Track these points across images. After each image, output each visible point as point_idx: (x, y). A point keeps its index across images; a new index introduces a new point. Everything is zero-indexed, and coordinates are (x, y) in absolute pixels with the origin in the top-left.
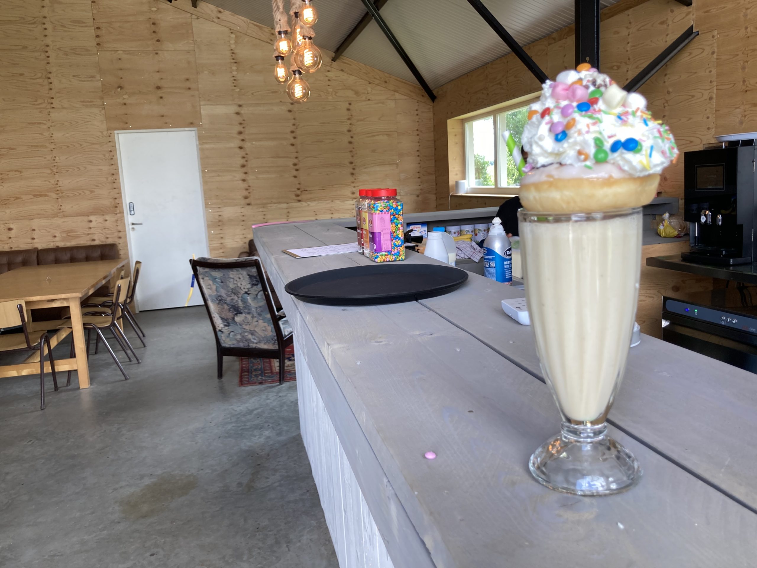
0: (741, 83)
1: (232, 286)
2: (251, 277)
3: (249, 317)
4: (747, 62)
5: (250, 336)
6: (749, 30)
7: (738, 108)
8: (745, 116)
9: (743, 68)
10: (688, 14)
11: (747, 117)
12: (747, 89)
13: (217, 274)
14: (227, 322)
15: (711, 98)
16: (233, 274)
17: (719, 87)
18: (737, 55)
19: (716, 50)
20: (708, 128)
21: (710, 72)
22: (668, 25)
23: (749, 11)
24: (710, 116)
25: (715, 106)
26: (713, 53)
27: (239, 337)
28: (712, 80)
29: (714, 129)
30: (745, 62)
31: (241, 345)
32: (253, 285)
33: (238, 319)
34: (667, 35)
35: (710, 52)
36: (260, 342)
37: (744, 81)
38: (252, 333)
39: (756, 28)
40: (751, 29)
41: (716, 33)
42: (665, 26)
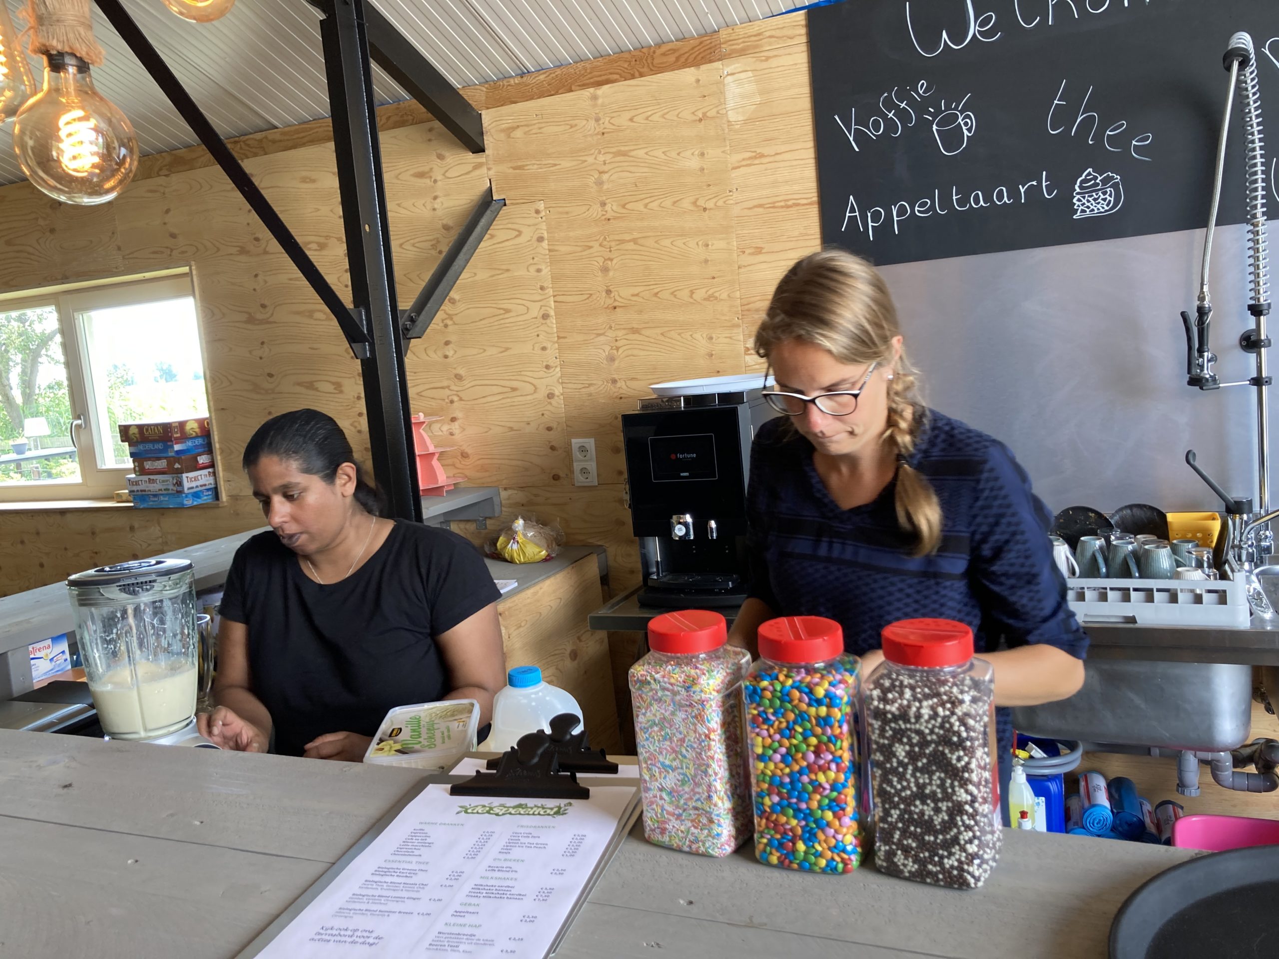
0: (604, 294)
4: (611, 260)
6: (608, 207)
7: (604, 334)
8: (618, 349)
9: (605, 270)
10: (478, 166)
11: (621, 351)
12: (616, 304)
15: (545, 316)
17: (559, 298)
18: (590, 247)
19: (546, 235)
20: (547, 367)
21: (539, 271)
22: (435, 181)
23: (605, 177)
24: (549, 345)
25: (555, 330)
26: (540, 239)
28: (545, 285)
29: (558, 369)
30: (605, 260)
34: (435, 198)
35: (535, 238)
37: (608, 292)
39: (624, 206)
40: (612, 208)
41: (541, 206)
42: (427, 181)
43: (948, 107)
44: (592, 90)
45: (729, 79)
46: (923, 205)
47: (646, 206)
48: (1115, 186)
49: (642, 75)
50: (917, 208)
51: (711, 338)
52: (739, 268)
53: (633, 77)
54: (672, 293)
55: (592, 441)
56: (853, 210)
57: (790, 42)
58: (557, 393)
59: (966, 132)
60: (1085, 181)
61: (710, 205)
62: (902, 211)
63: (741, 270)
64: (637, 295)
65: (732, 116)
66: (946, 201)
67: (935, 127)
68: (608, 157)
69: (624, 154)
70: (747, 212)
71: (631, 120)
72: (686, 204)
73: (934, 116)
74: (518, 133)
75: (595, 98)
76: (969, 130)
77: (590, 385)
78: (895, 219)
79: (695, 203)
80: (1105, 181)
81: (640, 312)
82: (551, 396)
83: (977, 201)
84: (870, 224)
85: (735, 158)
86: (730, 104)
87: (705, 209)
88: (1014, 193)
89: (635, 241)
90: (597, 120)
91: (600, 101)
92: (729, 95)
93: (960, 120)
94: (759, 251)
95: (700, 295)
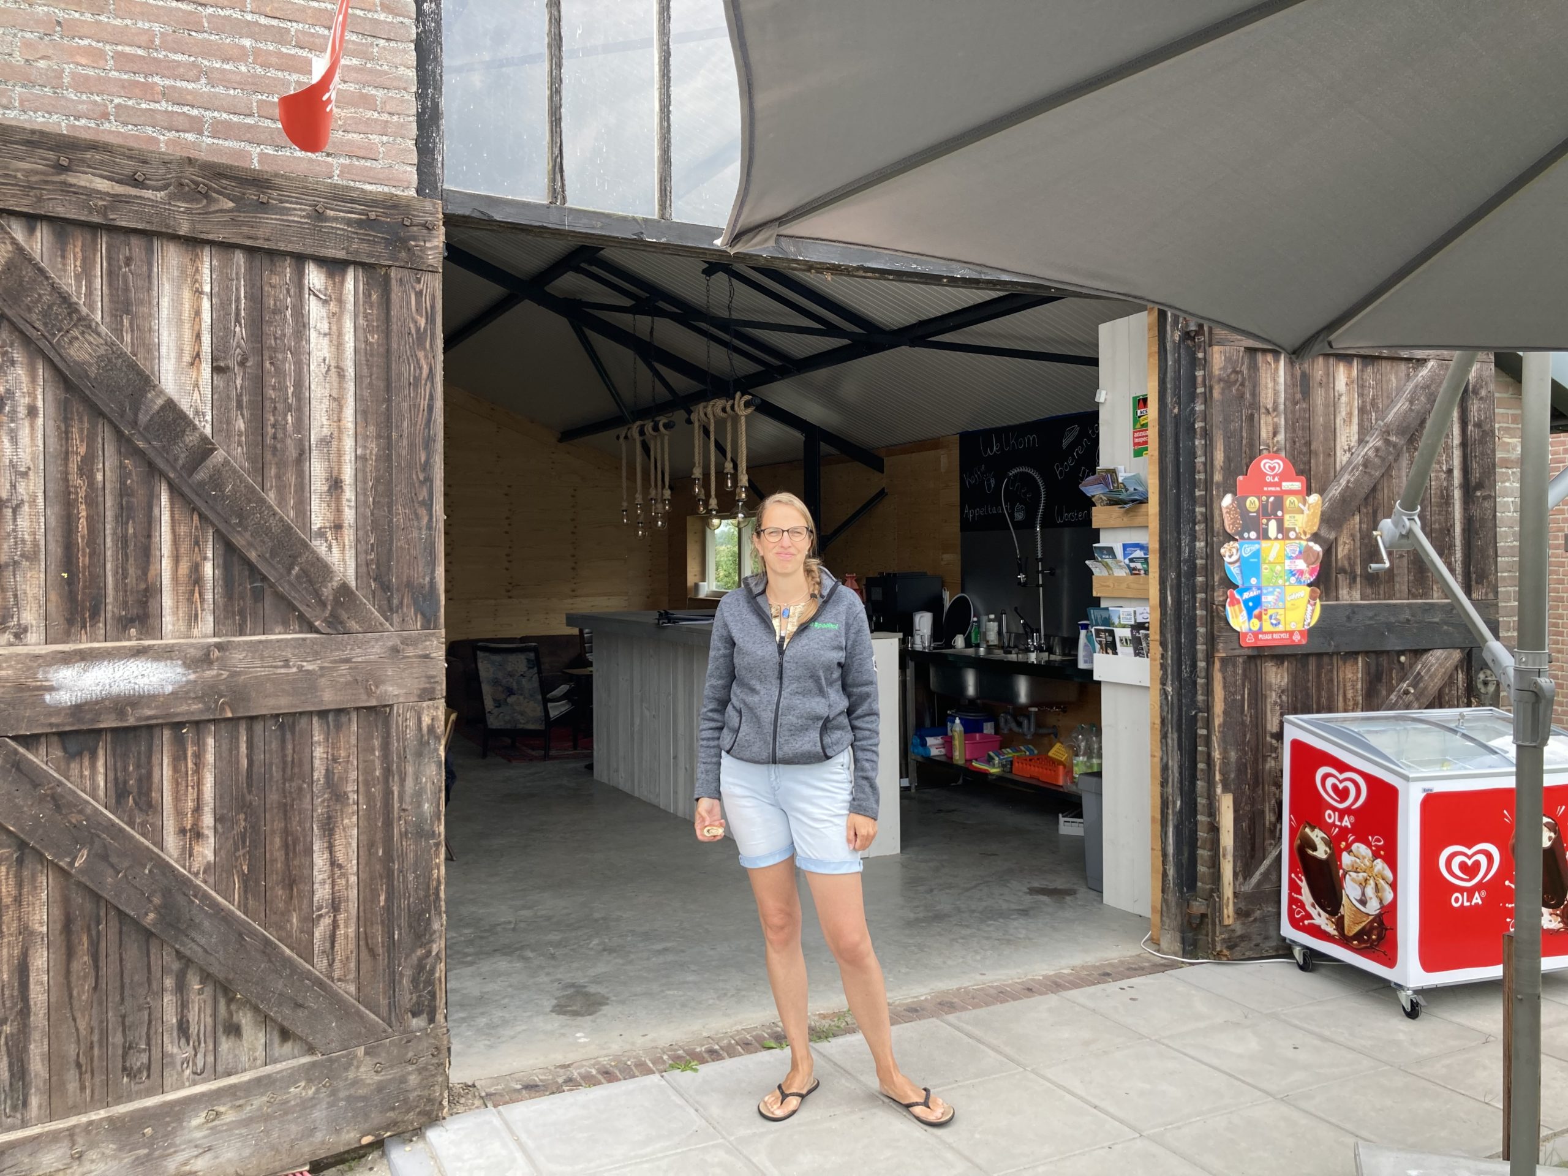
1: (509, 669)
2: (528, 660)
3: (521, 698)
5: (519, 717)
12: (912, 537)
13: (497, 658)
14: (498, 704)
15: (894, 539)
16: (511, 657)
17: (898, 532)
19: (896, 507)
21: (894, 520)
23: (912, 488)
27: (507, 718)
28: (895, 526)
30: (910, 519)
31: (509, 726)
32: (529, 668)
33: (509, 700)
34: (871, 490)
35: (893, 508)
36: (527, 722)
37: (910, 532)
38: (522, 713)
39: (916, 500)
40: (913, 500)
41: (895, 496)
43: (989, 475)
45: (942, 456)
47: (921, 500)
48: (1024, 510)
49: (922, 451)
50: (981, 511)
51: (934, 553)
56: (967, 510)
57: (956, 445)
59: (992, 486)
60: (1017, 507)
61: (936, 502)
62: (978, 512)
65: (942, 470)
66: (987, 510)
67: (985, 482)
68: (913, 481)
69: (917, 480)
70: (944, 506)
71: (919, 467)
73: (985, 478)
74: (892, 468)
75: (911, 457)
78: (976, 515)
80: (1022, 508)
83: (994, 511)
84: (971, 516)
85: (942, 486)
86: (941, 465)
87: (934, 504)
89: (917, 513)
91: (913, 459)
92: (941, 462)
94: (946, 521)
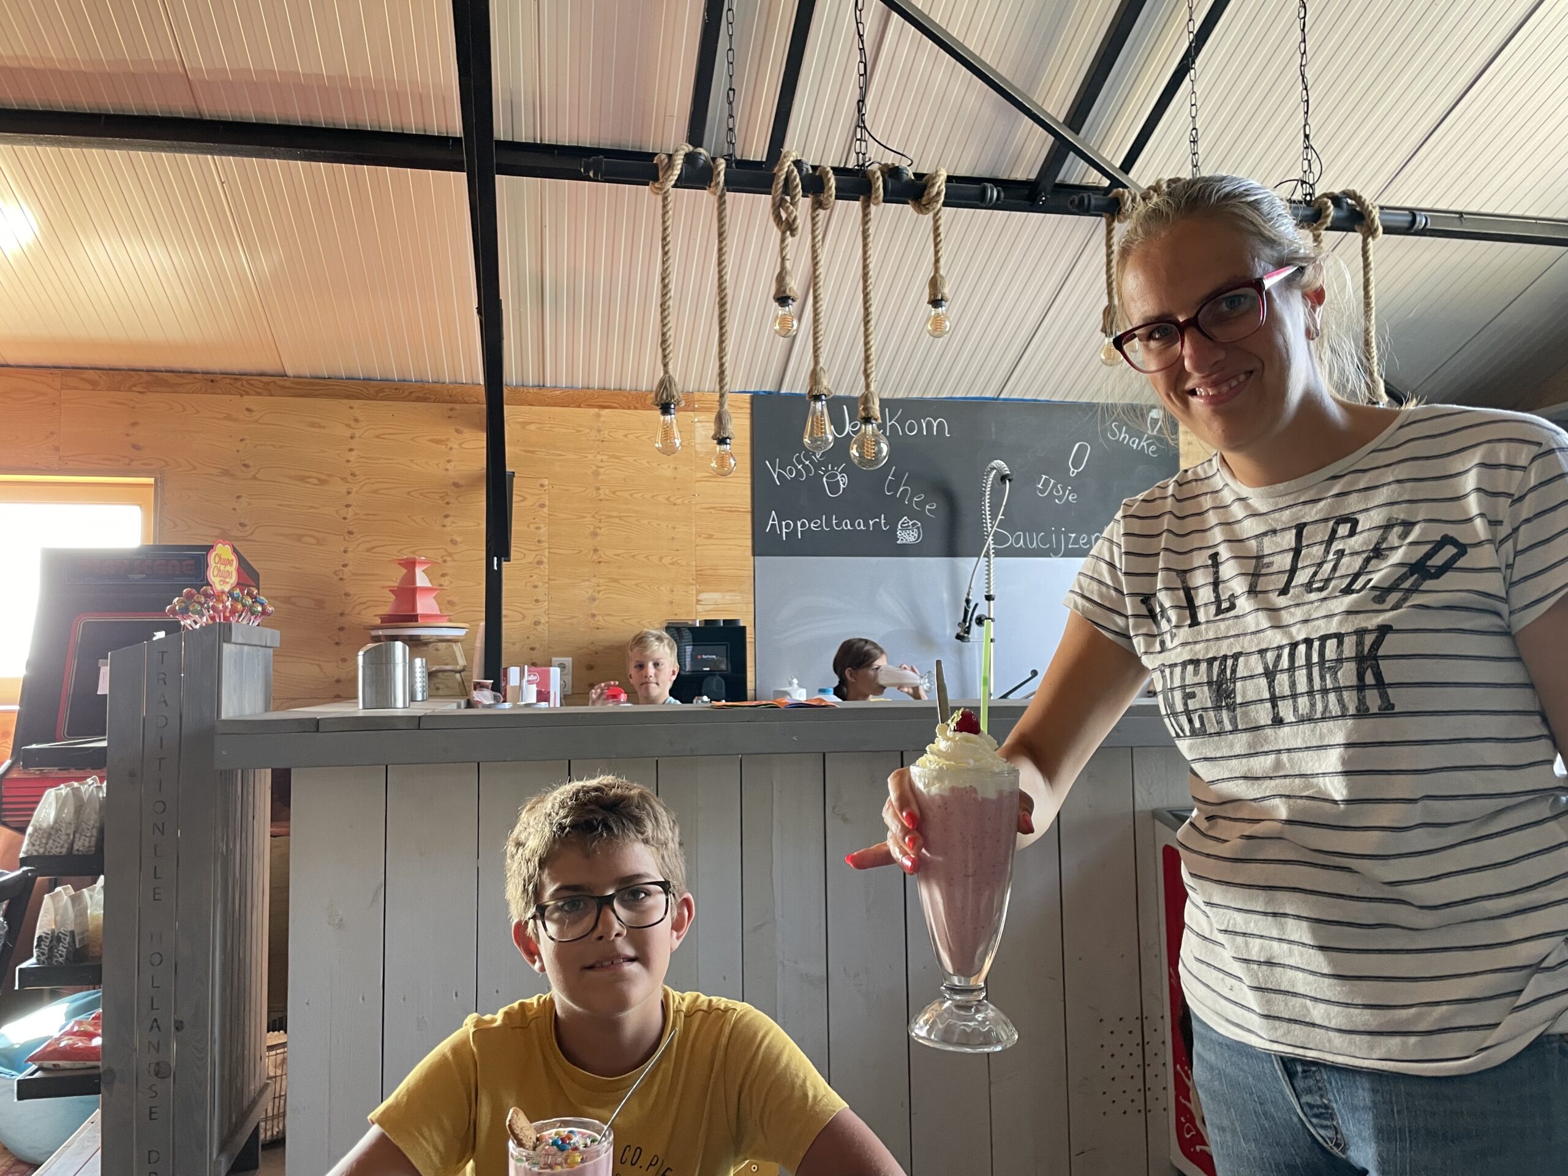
0: (592, 552)
4: (600, 528)
6: (601, 492)
7: (589, 580)
8: (599, 592)
9: (594, 534)
11: (601, 593)
12: (601, 560)
17: (553, 550)
18: (584, 517)
19: (547, 503)
20: (537, 601)
21: (538, 528)
22: (450, 448)
23: (602, 471)
24: (540, 584)
26: (542, 506)
28: (543, 539)
29: (546, 603)
30: (595, 528)
34: (448, 461)
35: (537, 504)
37: (596, 550)
39: (614, 493)
40: (604, 492)
41: (546, 482)
42: (444, 447)
43: (833, 469)
44: (597, 410)
45: (698, 424)
46: (815, 523)
47: (631, 495)
48: (918, 528)
49: (636, 408)
50: (812, 525)
51: (672, 591)
52: (696, 546)
53: (629, 408)
54: (646, 557)
55: (570, 659)
56: (773, 520)
57: (740, 411)
58: (543, 621)
59: (842, 486)
60: (903, 523)
61: (679, 501)
62: (803, 525)
63: (698, 548)
64: (618, 555)
65: (698, 448)
66: (829, 523)
67: (825, 479)
68: (605, 458)
69: (618, 458)
70: (704, 511)
71: (625, 436)
72: (661, 499)
73: (825, 472)
74: (533, 427)
75: (598, 416)
76: (844, 484)
77: (574, 617)
78: (799, 529)
79: (668, 499)
80: (914, 525)
81: (620, 568)
82: (537, 623)
83: (846, 526)
84: (784, 530)
85: (699, 475)
86: (698, 440)
87: (675, 504)
88: (866, 524)
89: (620, 518)
90: (599, 431)
91: (602, 419)
92: (697, 434)
93: (839, 478)
94: (710, 537)
95: (667, 561)
